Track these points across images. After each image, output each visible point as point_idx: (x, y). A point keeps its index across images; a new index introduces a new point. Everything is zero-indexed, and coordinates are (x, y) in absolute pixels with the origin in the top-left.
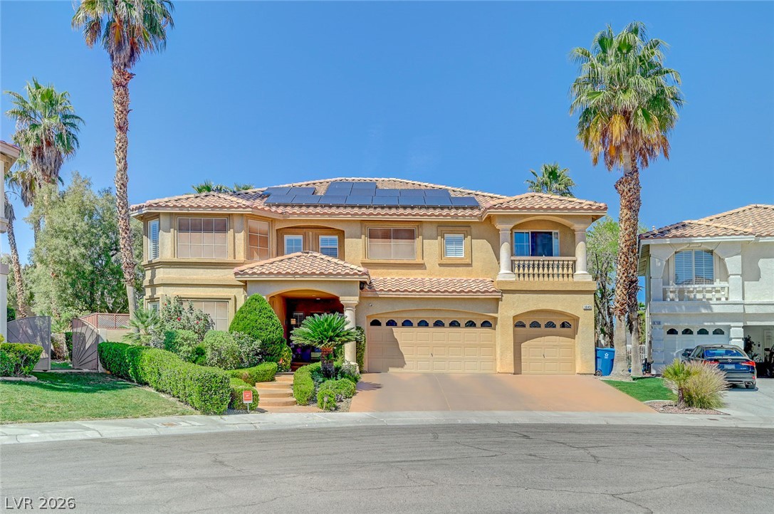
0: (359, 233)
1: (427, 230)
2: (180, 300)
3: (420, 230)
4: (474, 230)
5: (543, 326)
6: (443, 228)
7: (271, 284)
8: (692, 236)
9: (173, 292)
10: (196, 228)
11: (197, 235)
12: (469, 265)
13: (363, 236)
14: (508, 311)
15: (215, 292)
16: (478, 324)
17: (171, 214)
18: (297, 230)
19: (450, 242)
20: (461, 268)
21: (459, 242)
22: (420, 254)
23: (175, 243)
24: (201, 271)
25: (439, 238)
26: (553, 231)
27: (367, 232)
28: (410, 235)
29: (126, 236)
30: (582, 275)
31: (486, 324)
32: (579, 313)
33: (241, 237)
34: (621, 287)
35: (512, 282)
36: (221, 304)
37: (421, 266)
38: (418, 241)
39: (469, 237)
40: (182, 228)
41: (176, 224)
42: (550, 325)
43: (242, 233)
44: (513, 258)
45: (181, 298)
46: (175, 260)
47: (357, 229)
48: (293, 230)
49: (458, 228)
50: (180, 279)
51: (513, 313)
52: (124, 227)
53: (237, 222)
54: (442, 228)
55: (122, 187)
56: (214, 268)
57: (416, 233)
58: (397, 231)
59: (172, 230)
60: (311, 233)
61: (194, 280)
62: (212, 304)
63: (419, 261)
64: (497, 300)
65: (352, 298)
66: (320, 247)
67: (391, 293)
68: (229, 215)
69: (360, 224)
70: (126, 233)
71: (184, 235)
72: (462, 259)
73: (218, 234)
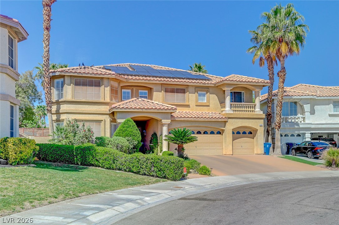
0: (161, 90)
1: (191, 89)
3: (188, 89)
4: (211, 90)
5: (241, 133)
6: (198, 89)
8: (293, 96)
9: (72, 117)
10: (84, 84)
11: (85, 88)
12: (208, 106)
14: (230, 126)
15: (94, 117)
16: (215, 133)
17: (71, 76)
18: (129, 87)
19: (200, 95)
20: (205, 107)
21: (204, 95)
22: (187, 99)
23: (74, 91)
24: (87, 106)
25: (196, 93)
26: (242, 92)
27: (164, 90)
28: (183, 91)
29: (48, 86)
30: (258, 111)
31: (219, 133)
32: (258, 128)
33: (108, 89)
34: (279, 116)
35: (232, 114)
36: (98, 123)
37: (188, 106)
38: (187, 94)
39: (209, 93)
40: (77, 84)
41: (74, 82)
42: (244, 133)
45: (76, 120)
46: (74, 100)
47: (159, 87)
48: (127, 87)
49: (203, 89)
50: (76, 110)
51: (232, 128)
52: (48, 82)
53: (105, 82)
55: (48, 60)
56: (94, 105)
57: (186, 90)
58: (177, 89)
59: (72, 84)
60: (135, 89)
61: (85, 110)
62: (93, 123)
63: (187, 103)
64: (225, 122)
65: (168, 120)
66: (139, 96)
67: (181, 118)
68: (102, 78)
69: (161, 86)
71: (78, 87)
72: (206, 103)
73: (97, 88)
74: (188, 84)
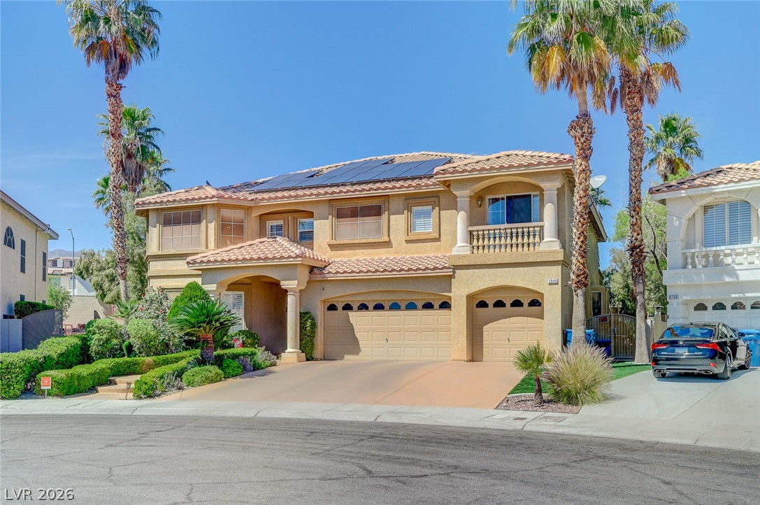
0: (325, 214)
1: (394, 204)
2: (161, 291)
3: (387, 204)
4: (443, 199)
5: (508, 305)
6: (411, 201)
7: (222, 271)
9: (158, 284)
10: (177, 222)
11: (177, 228)
12: (438, 239)
13: (330, 217)
14: (460, 291)
16: (436, 305)
17: (158, 209)
19: (418, 215)
20: (428, 244)
21: (428, 215)
22: (385, 229)
23: (161, 236)
25: (406, 212)
26: (532, 193)
27: (335, 212)
28: (376, 211)
30: (550, 245)
31: (444, 305)
32: (544, 288)
33: (212, 226)
34: (577, 255)
35: (464, 256)
37: (388, 244)
38: (385, 216)
39: (437, 208)
40: (167, 223)
41: (162, 220)
42: (517, 303)
43: (213, 223)
44: (470, 228)
45: (164, 289)
46: (161, 253)
47: (324, 209)
48: (273, 216)
49: (424, 200)
50: (164, 271)
51: (467, 291)
53: (210, 213)
54: (409, 201)
55: (115, 189)
57: (383, 207)
58: (363, 208)
59: (158, 225)
60: (291, 218)
63: (385, 238)
64: (451, 277)
65: (292, 282)
66: (299, 231)
67: (339, 275)
68: (203, 206)
69: (328, 204)
70: (118, 231)
71: (168, 229)
72: (429, 233)
73: (195, 226)
74: (388, 192)
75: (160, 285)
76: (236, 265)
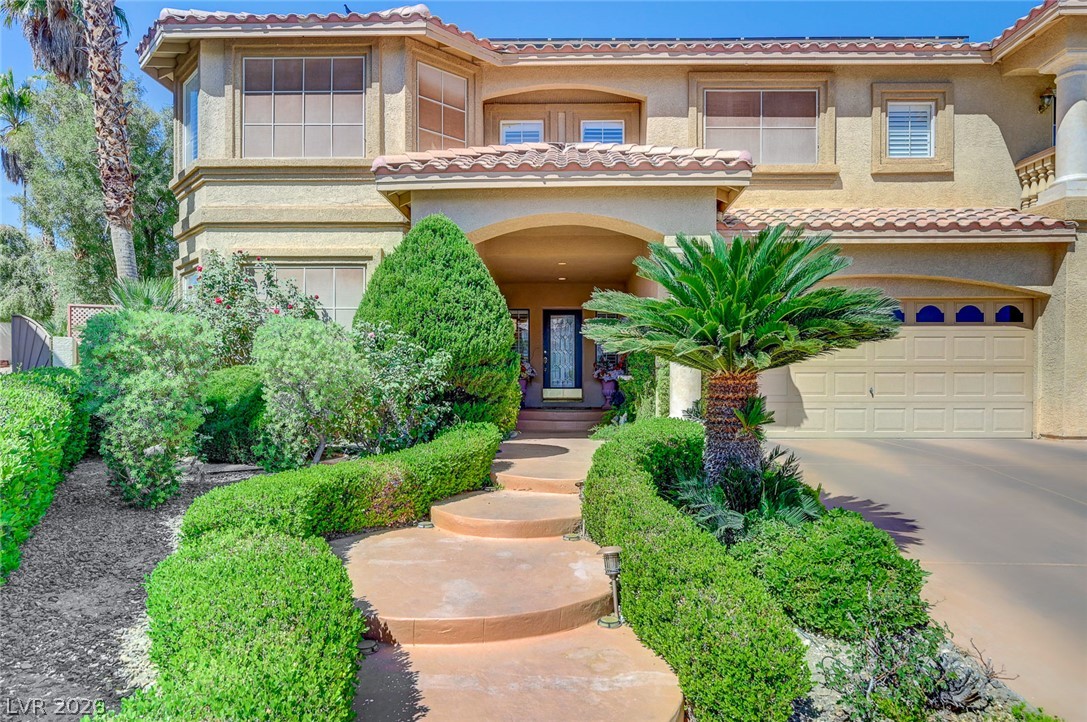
0: (682, 104)
1: (849, 91)
2: (247, 262)
3: (830, 91)
4: (962, 89)
7: (478, 204)
9: (227, 245)
10: (288, 83)
11: (290, 101)
12: (947, 176)
13: (693, 110)
15: (332, 242)
16: (990, 314)
18: (529, 108)
19: (897, 121)
20: (926, 185)
21: (922, 121)
22: (827, 146)
23: (238, 120)
24: (300, 190)
25: (877, 111)
27: (702, 102)
28: (805, 106)
29: (106, 97)
31: (1010, 315)
33: (398, 104)
36: (351, 271)
37: (829, 180)
38: (824, 120)
39: (950, 108)
40: (256, 84)
41: (240, 75)
43: (402, 94)
45: (249, 257)
46: (236, 162)
47: (674, 91)
48: (521, 108)
49: (920, 89)
50: (249, 211)
52: (101, 75)
53: (388, 64)
54: (884, 88)
56: (331, 183)
57: (820, 99)
58: (771, 97)
59: (229, 89)
60: (561, 115)
61: (289, 210)
62: (326, 271)
63: (827, 167)
64: (1059, 250)
69: (683, 83)
70: (107, 90)
71: (259, 103)
72: (931, 161)
73: (344, 101)
75: (237, 247)
76: (540, 184)
